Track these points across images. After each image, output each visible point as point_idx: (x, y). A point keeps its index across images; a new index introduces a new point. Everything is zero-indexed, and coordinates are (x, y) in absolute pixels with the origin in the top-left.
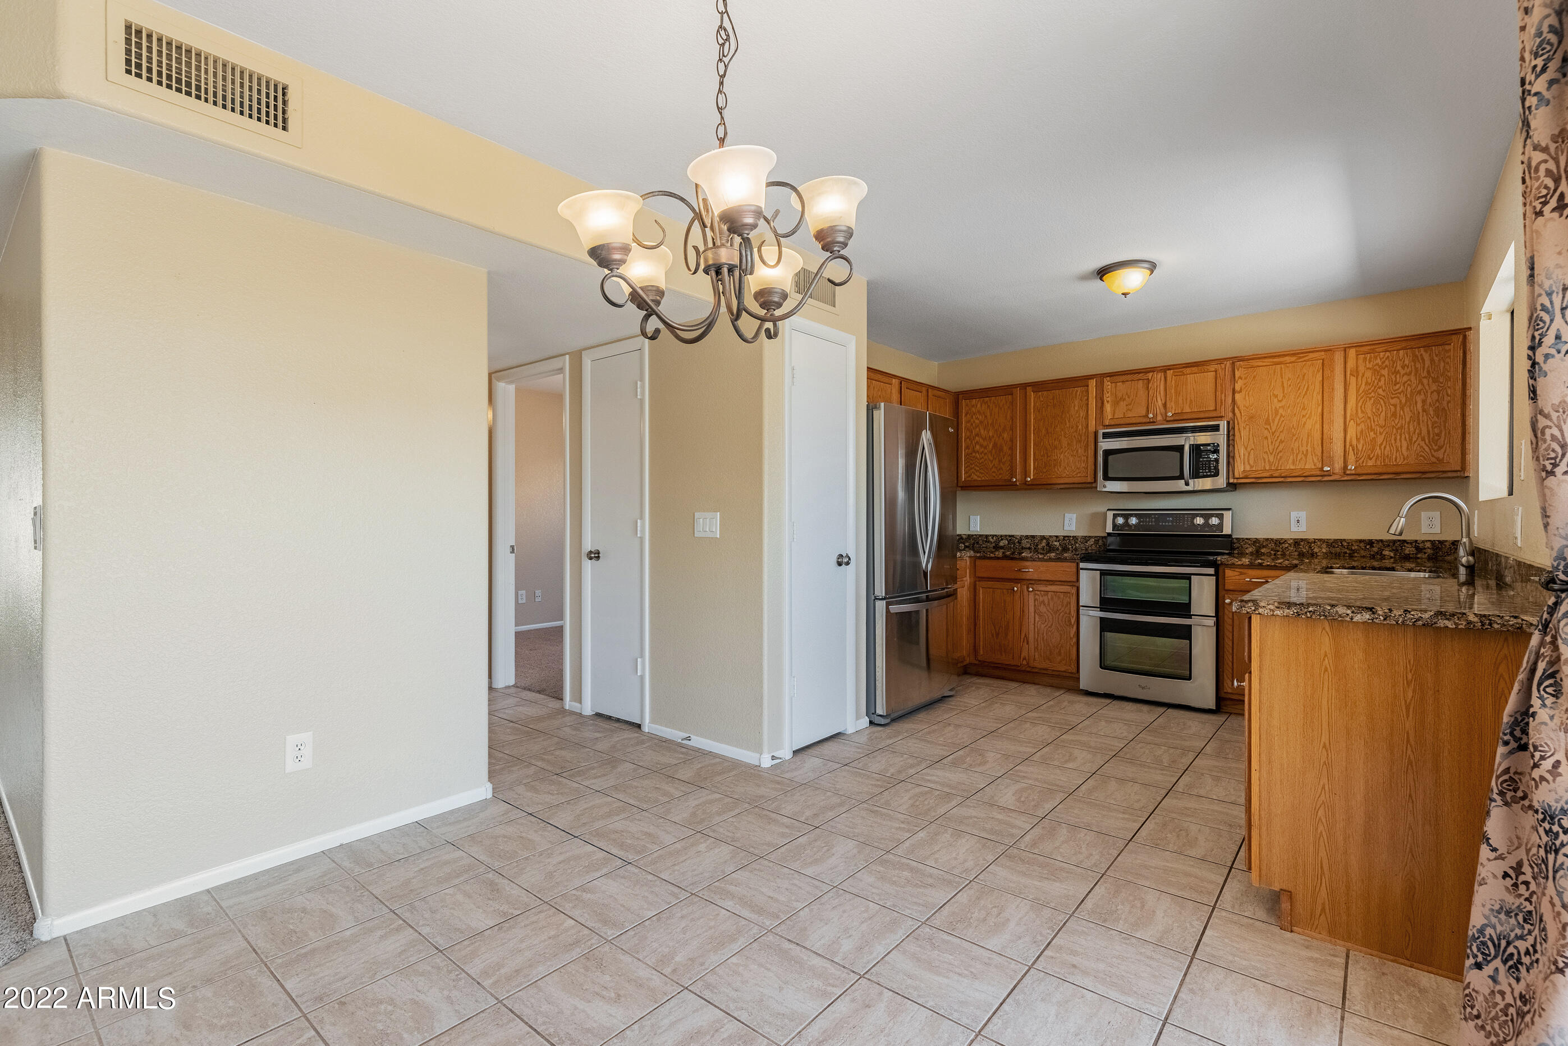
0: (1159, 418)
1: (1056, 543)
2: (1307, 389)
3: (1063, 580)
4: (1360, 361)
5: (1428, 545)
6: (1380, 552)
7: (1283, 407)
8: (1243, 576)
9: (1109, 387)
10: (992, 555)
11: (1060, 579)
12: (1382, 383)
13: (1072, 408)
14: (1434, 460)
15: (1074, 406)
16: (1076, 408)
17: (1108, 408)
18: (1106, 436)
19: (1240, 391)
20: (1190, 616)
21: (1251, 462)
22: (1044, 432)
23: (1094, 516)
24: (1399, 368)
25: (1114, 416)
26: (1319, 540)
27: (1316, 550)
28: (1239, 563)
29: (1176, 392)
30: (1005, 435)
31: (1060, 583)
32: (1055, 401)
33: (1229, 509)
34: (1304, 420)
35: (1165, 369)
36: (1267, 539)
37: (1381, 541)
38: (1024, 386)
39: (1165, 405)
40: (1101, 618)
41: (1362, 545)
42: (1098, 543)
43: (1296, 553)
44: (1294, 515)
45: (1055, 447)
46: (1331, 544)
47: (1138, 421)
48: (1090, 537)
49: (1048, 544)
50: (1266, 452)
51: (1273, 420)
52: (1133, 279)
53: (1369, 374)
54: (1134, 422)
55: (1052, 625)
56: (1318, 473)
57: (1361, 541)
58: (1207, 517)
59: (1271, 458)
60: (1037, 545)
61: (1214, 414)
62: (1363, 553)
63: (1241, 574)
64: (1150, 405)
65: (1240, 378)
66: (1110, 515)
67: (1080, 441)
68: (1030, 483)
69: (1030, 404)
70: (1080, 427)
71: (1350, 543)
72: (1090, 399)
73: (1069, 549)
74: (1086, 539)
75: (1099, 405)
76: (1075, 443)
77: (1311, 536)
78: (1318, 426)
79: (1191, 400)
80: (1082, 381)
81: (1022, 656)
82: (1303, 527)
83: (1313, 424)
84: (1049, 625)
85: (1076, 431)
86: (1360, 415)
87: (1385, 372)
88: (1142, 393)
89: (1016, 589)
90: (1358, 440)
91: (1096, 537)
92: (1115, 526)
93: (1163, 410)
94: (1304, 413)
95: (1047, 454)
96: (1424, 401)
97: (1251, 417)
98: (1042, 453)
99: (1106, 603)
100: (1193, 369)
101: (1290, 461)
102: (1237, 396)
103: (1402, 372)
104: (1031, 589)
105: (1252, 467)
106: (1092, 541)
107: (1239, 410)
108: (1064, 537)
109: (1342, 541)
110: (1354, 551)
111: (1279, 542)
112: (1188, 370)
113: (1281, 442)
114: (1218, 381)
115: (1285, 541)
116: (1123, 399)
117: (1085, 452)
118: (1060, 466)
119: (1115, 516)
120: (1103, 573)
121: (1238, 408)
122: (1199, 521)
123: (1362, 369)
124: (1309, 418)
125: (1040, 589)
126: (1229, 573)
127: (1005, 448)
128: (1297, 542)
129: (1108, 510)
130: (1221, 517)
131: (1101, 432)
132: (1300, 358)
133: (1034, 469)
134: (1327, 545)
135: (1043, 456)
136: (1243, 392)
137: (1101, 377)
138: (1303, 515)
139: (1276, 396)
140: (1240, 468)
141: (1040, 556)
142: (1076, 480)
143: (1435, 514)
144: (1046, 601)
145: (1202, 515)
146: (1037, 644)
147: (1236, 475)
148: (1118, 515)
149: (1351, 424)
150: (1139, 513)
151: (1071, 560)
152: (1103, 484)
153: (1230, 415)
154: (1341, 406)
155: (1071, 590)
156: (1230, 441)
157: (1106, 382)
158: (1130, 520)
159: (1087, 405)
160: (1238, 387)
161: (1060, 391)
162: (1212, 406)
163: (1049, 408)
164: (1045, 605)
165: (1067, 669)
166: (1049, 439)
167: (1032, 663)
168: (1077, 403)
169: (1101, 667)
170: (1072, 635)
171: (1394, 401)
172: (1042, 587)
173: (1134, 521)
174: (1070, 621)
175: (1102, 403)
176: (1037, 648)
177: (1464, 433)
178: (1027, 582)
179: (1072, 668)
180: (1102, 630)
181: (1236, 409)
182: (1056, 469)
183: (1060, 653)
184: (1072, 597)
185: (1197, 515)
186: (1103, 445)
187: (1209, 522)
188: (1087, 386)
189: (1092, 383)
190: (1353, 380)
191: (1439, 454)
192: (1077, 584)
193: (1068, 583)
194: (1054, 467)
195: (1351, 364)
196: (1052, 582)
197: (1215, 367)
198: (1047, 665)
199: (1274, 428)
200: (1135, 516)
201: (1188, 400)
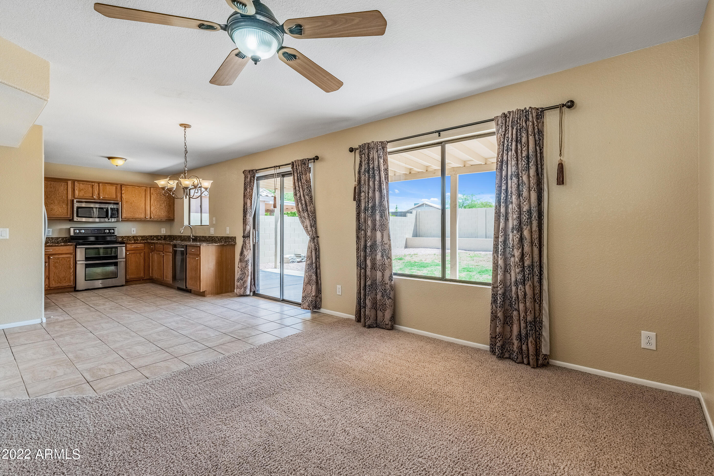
0: (97, 199)
2: (141, 196)
4: (154, 191)
5: (163, 236)
6: (153, 239)
7: (135, 200)
9: (77, 185)
11: (66, 253)
12: (158, 197)
13: (60, 190)
14: (169, 217)
16: (62, 190)
17: (77, 192)
18: (77, 202)
20: (117, 259)
21: (128, 214)
23: (61, 230)
25: (79, 195)
26: (139, 236)
27: (138, 239)
28: (130, 242)
29: (103, 190)
32: (51, 186)
33: (117, 228)
34: (140, 204)
35: (99, 183)
36: (125, 236)
37: (154, 236)
39: (99, 194)
40: (86, 264)
42: (63, 240)
43: (133, 239)
44: (132, 229)
45: (52, 203)
46: (142, 237)
51: (133, 203)
53: (155, 195)
54: (88, 198)
55: (61, 270)
56: (144, 218)
57: (149, 236)
58: (109, 230)
59: (132, 213)
61: (116, 199)
63: (131, 245)
64: (94, 194)
65: (123, 190)
66: (72, 230)
67: (64, 202)
70: (64, 197)
71: (147, 236)
72: (69, 187)
76: (61, 203)
77: (137, 235)
78: (144, 206)
80: (65, 181)
82: (135, 233)
83: (143, 205)
85: (62, 198)
86: (154, 205)
87: (159, 195)
88: (90, 189)
90: (153, 211)
92: (75, 233)
93: (98, 196)
94: (140, 202)
96: (166, 203)
97: (126, 202)
99: (87, 259)
100: (109, 184)
101: (137, 215)
102: (123, 195)
103: (162, 196)
104: (51, 257)
105: (127, 216)
106: (60, 239)
109: (145, 236)
110: (148, 238)
111: (128, 237)
112: (106, 185)
113: (135, 209)
114: (117, 190)
115: (130, 236)
116: (82, 190)
117: (66, 206)
119: (74, 230)
120: (86, 249)
122: (108, 231)
123: (154, 193)
124: (142, 203)
126: (128, 245)
128: (133, 237)
129: (71, 227)
130: (114, 230)
131: (75, 200)
132: (139, 188)
137: (74, 181)
138: (135, 229)
139: (133, 197)
140: (124, 216)
141: (56, 245)
142: (62, 216)
143: (164, 229)
144: (58, 261)
145: (107, 229)
146: (54, 278)
147: (123, 218)
148: (76, 229)
149: (152, 207)
150: (85, 229)
151: (71, 245)
152: (76, 219)
153: (120, 200)
154: (149, 202)
155: (72, 256)
156: (121, 208)
157: (76, 183)
158: (81, 231)
159: (67, 189)
160: (123, 192)
161: (54, 183)
162: (115, 197)
163: (48, 188)
164: (58, 263)
165: (70, 284)
166: (49, 200)
167: (51, 286)
168: (62, 188)
169: (85, 280)
170: (71, 272)
171: (161, 202)
172: (57, 256)
173: (83, 231)
174: (70, 267)
175: (74, 190)
176: (54, 279)
177: (174, 211)
178: (48, 255)
179: (72, 284)
180: (86, 268)
181: (123, 199)
182: (52, 212)
183: (65, 280)
184: (72, 258)
185: (106, 229)
186: (76, 205)
187: (111, 231)
188: (68, 183)
189: (70, 183)
190: (152, 196)
191: (169, 215)
192: (74, 254)
193: (71, 254)
194: (51, 211)
195: (152, 192)
196: (62, 254)
197: (115, 185)
198: (59, 285)
199: (133, 206)
200: (83, 229)
201: (107, 195)
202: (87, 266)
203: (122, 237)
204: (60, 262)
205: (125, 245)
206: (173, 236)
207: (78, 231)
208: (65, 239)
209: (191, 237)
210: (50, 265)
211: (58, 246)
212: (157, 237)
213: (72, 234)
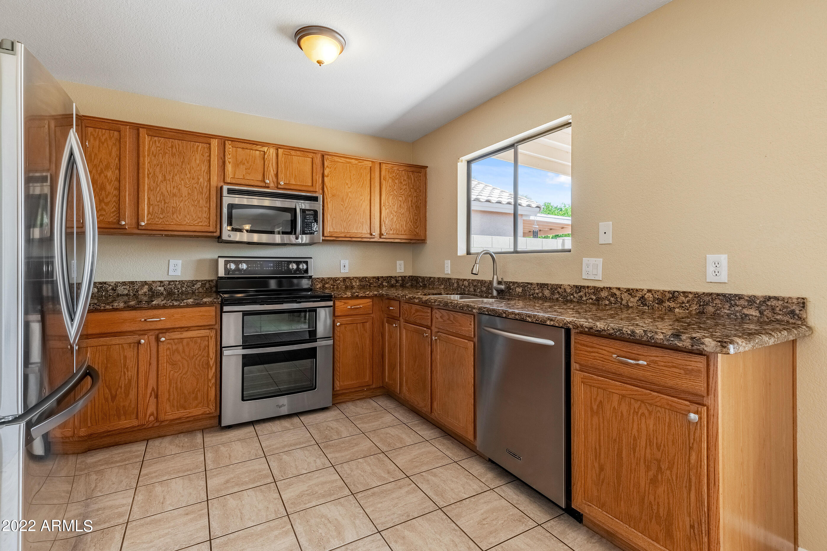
0: (272, 185)
1: (160, 288)
2: (363, 183)
3: (200, 324)
4: (387, 172)
5: (400, 278)
6: (382, 284)
7: (351, 192)
9: (231, 150)
10: (108, 307)
11: (198, 324)
12: (395, 187)
13: (193, 160)
14: (415, 233)
15: (195, 159)
16: (198, 162)
17: (229, 168)
18: (230, 191)
19: (328, 176)
20: (316, 341)
21: (334, 227)
22: (160, 178)
23: (200, 262)
24: (402, 181)
25: (234, 176)
26: (355, 278)
27: (354, 284)
28: (345, 296)
29: (285, 166)
30: (109, 174)
31: (196, 328)
32: (174, 150)
33: (311, 258)
34: (361, 202)
35: (277, 148)
36: (329, 278)
37: (382, 277)
38: (137, 127)
39: (277, 175)
40: (243, 355)
41: (374, 280)
42: (205, 286)
43: (344, 287)
44: (342, 262)
45: (174, 195)
46: (362, 279)
47: (256, 184)
48: (197, 281)
49: (150, 289)
50: (342, 220)
51: (346, 200)
53: (390, 181)
54: (252, 184)
55: (187, 372)
56: (369, 236)
57: (374, 278)
58: (298, 263)
59: (345, 224)
60: (137, 291)
61: (311, 189)
62: (375, 284)
64: (266, 173)
65: (327, 167)
66: (221, 262)
67: (202, 193)
68: (143, 228)
69: (144, 147)
70: (201, 180)
71: (369, 279)
72: (212, 156)
73: (174, 293)
74: (193, 283)
75: (221, 164)
76: (196, 194)
77: (351, 275)
78: (368, 207)
79: (296, 176)
80: (205, 138)
81: (149, 413)
82: (347, 270)
83: (366, 206)
84: (184, 372)
85: (197, 183)
86: (387, 204)
87: (397, 181)
88: (259, 162)
89: (143, 341)
90: (386, 217)
91: (203, 281)
92: (227, 271)
93: (275, 180)
94: (361, 198)
95: (164, 200)
96: (412, 201)
97: (334, 196)
98: (158, 199)
99: (248, 342)
100: (298, 152)
102: (326, 179)
103: (404, 183)
104: (163, 339)
106: (199, 285)
107: (327, 189)
108: (170, 282)
109: (366, 278)
110: (371, 284)
111: (335, 280)
112: (293, 152)
113: (350, 215)
114: (314, 166)
115: (338, 279)
116: (242, 163)
117: (207, 202)
118: (180, 214)
119: (226, 263)
120: (245, 314)
121: (326, 187)
122: (294, 266)
123: (387, 177)
124: (364, 201)
125: (174, 337)
127: (109, 187)
128: (344, 279)
129: (219, 257)
130: (306, 263)
131: (225, 188)
132: (360, 162)
133: (149, 213)
134: (359, 281)
135: (160, 201)
137: (223, 140)
138: (346, 262)
139: (347, 184)
140: (328, 229)
141: (175, 303)
142: (198, 228)
143: (402, 262)
144: (181, 348)
145: (294, 262)
146: (169, 395)
147: (325, 234)
148: (230, 262)
149: (383, 209)
150: (248, 260)
151: (211, 304)
152: (226, 234)
153: (321, 191)
154: (379, 197)
155: (213, 333)
156: (323, 210)
157: (229, 146)
158: (240, 266)
159: (210, 161)
160: (326, 173)
161: (180, 142)
162: (310, 184)
163: (167, 156)
164: (179, 352)
165: (207, 410)
166: (168, 186)
167: (162, 417)
168: (198, 156)
169: (243, 400)
170: (210, 377)
171: (400, 199)
172: (176, 335)
173: (244, 266)
174: (208, 363)
175: (224, 163)
176: (169, 399)
177: (426, 220)
178: (157, 332)
179: (212, 408)
180: (244, 365)
181: (325, 189)
182: (175, 216)
183: (196, 398)
184: (213, 339)
185: (291, 262)
186: (228, 200)
187: (301, 266)
188: (210, 144)
189: (215, 143)
190: (384, 182)
191: (417, 230)
192: (218, 327)
193: (209, 327)
194: (173, 214)
195: (383, 173)
197: (311, 155)
198: (182, 413)
199: (346, 205)
200: (244, 262)
201: (294, 176)
202: (247, 361)
203: (323, 279)
204: (184, 351)
205: (331, 303)
206: (423, 278)
207: (233, 266)
208: (207, 285)
209: (495, 284)
210: (160, 358)
211: (179, 307)
212: (388, 279)
213: (221, 273)
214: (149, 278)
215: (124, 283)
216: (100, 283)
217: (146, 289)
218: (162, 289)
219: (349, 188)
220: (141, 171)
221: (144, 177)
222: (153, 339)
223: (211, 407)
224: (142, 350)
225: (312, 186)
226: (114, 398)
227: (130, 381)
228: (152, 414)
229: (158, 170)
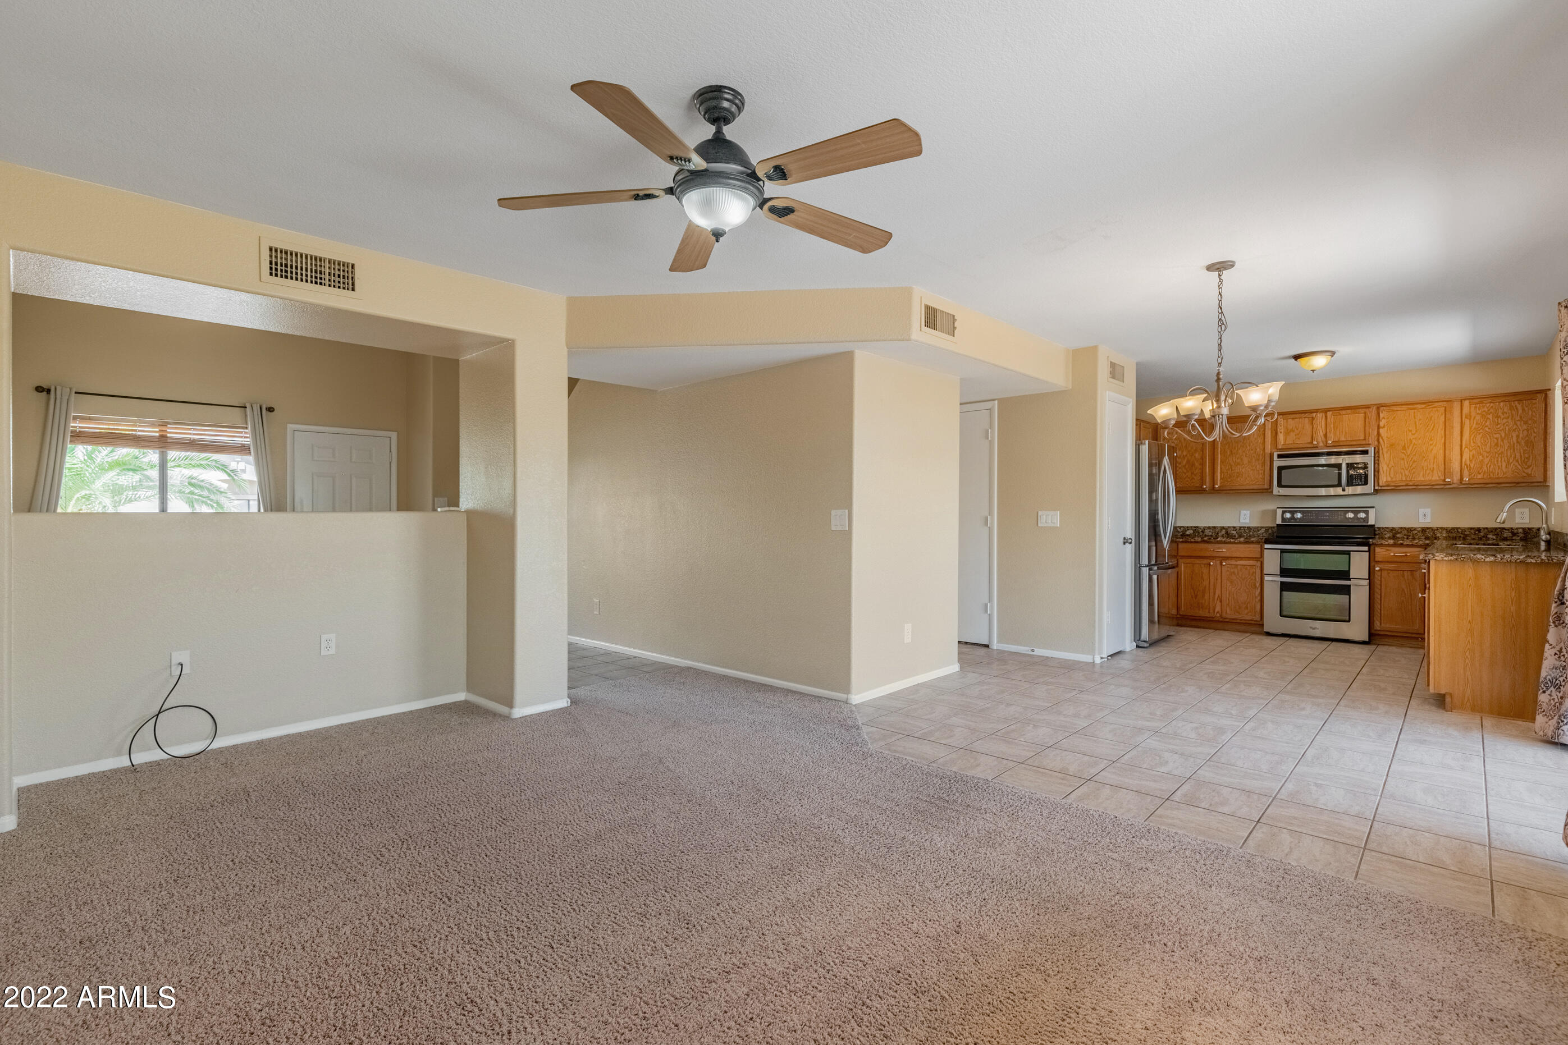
0: (1321, 444)
2: (1434, 427)
3: (1250, 557)
4: (1473, 409)
5: (1521, 531)
7: (1415, 438)
8: (1389, 552)
9: (1283, 422)
10: (1192, 540)
11: (1248, 557)
12: (1488, 424)
16: (1255, 436)
17: (1281, 437)
18: (1280, 456)
19: (1384, 427)
20: (1349, 579)
21: (1392, 476)
22: (1229, 453)
23: (1264, 512)
24: (1500, 414)
25: (1285, 443)
26: (1441, 528)
27: (1438, 535)
28: (1386, 543)
29: (1334, 427)
30: (1197, 455)
31: (1247, 559)
33: (1373, 507)
34: (1431, 447)
35: (1325, 411)
36: (1401, 528)
37: (1487, 528)
39: (1326, 435)
40: (1281, 582)
41: (1472, 531)
42: (1268, 532)
43: (1423, 537)
44: (1422, 511)
45: (1238, 464)
46: (1451, 530)
47: (1305, 447)
48: (1262, 527)
49: (1227, 533)
50: (1403, 469)
51: (1408, 447)
52: (1319, 362)
53: (1478, 417)
54: (1302, 447)
55: (1240, 589)
56: (1442, 483)
57: (1471, 529)
58: (1356, 513)
59: (1407, 473)
60: (1218, 533)
61: (1364, 442)
62: (1473, 536)
63: (1388, 550)
64: (1314, 435)
65: (1384, 418)
66: (1279, 512)
67: (1259, 460)
68: (1217, 489)
70: (1258, 449)
71: (1463, 530)
72: (1266, 430)
74: (1258, 529)
75: (1274, 434)
76: (1254, 460)
77: (1434, 525)
78: (1442, 452)
79: (1346, 433)
81: (1216, 610)
82: (1428, 519)
83: (1438, 450)
85: (1256, 453)
86: (1472, 445)
87: (1490, 417)
88: (1308, 427)
89: (1212, 563)
90: (1471, 461)
91: (1266, 527)
92: (1283, 519)
93: (1324, 439)
94: (1431, 442)
95: (1231, 468)
96: (1517, 436)
97: (1392, 445)
98: (1227, 468)
99: (1284, 572)
100: (1348, 411)
101: (1421, 475)
102: (1381, 430)
103: (1502, 417)
104: (1224, 564)
105: (1392, 478)
106: (1263, 530)
107: (1383, 440)
108: (1240, 527)
109: (1457, 528)
110: (1467, 536)
111: (1410, 530)
112: (1344, 412)
113: (1414, 462)
114: (1367, 420)
115: (1415, 529)
116: (1292, 431)
117: (1262, 466)
118: (1242, 477)
119: (1283, 512)
120: (1283, 551)
121: (1382, 438)
122: (1350, 515)
123: (1473, 414)
124: (1435, 446)
125: (1231, 563)
126: (1378, 550)
127: (1197, 464)
128: (1424, 530)
129: (1278, 508)
130: (1367, 513)
131: (1276, 454)
132: (1429, 405)
133: (1221, 479)
134: (1447, 532)
135: (1228, 470)
136: (1386, 428)
137: (1276, 416)
138: (1428, 511)
139: (1410, 431)
140: (1383, 479)
141: (1232, 540)
142: (1255, 486)
144: (1237, 572)
145: (1351, 511)
146: (1229, 601)
147: (1381, 484)
148: (1286, 512)
149: (1466, 450)
150: (1303, 510)
151: (1258, 543)
152: (1276, 490)
153: (1373, 444)
154: (1459, 438)
155: (1257, 564)
156: (1376, 461)
157: (1281, 419)
158: (1296, 515)
159: (1265, 434)
160: (1382, 424)
162: (1362, 437)
164: (1235, 574)
165: (1253, 618)
167: (1224, 616)
169: (1280, 616)
170: (1255, 595)
171: (1497, 436)
172: (1233, 562)
173: (1299, 515)
174: (1255, 585)
175: (1276, 433)
176: (1228, 604)
177: (1545, 457)
178: (1219, 559)
179: (1257, 618)
180: (1282, 590)
181: (1381, 440)
182: (1239, 479)
183: (1247, 608)
184: (1257, 568)
185: (1347, 511)
186: (1278, 463)
187: (1359, 516)
190: (1468, 421)
191: (1529, 471)
192: (1260, 559)
193: (1254, 559)
194: (1238, 477)
195: (1466, 410)
196: (1241, 558)
197: (1363, 411)
198: (1236, 616)
199: (1409, 453)
200: (1300, 512)
201: (1344, 433)
202: (1284, 587)
203: (1393, 529)
204: (1239, 574)
205: (1366, 548)
207: (1289, 516)
208: (1270, 531)
210: (1223, 577)
211: (1233, 543)
214: (1226, 525)
215: (1209, 528)
216: (1195, 527)
217: (1224, 532)
218: (1234, 532)
219: (1413, 434)
220: (1216, 450)
221: (1218, 455)
222: (1218, 562)
223: (1257, 616)
224: (1212, 569)
225: (1365, 439)
226: (1196, 596)
227: (1205, 588)
228: (1218, 612)
229: (1227, 447)
